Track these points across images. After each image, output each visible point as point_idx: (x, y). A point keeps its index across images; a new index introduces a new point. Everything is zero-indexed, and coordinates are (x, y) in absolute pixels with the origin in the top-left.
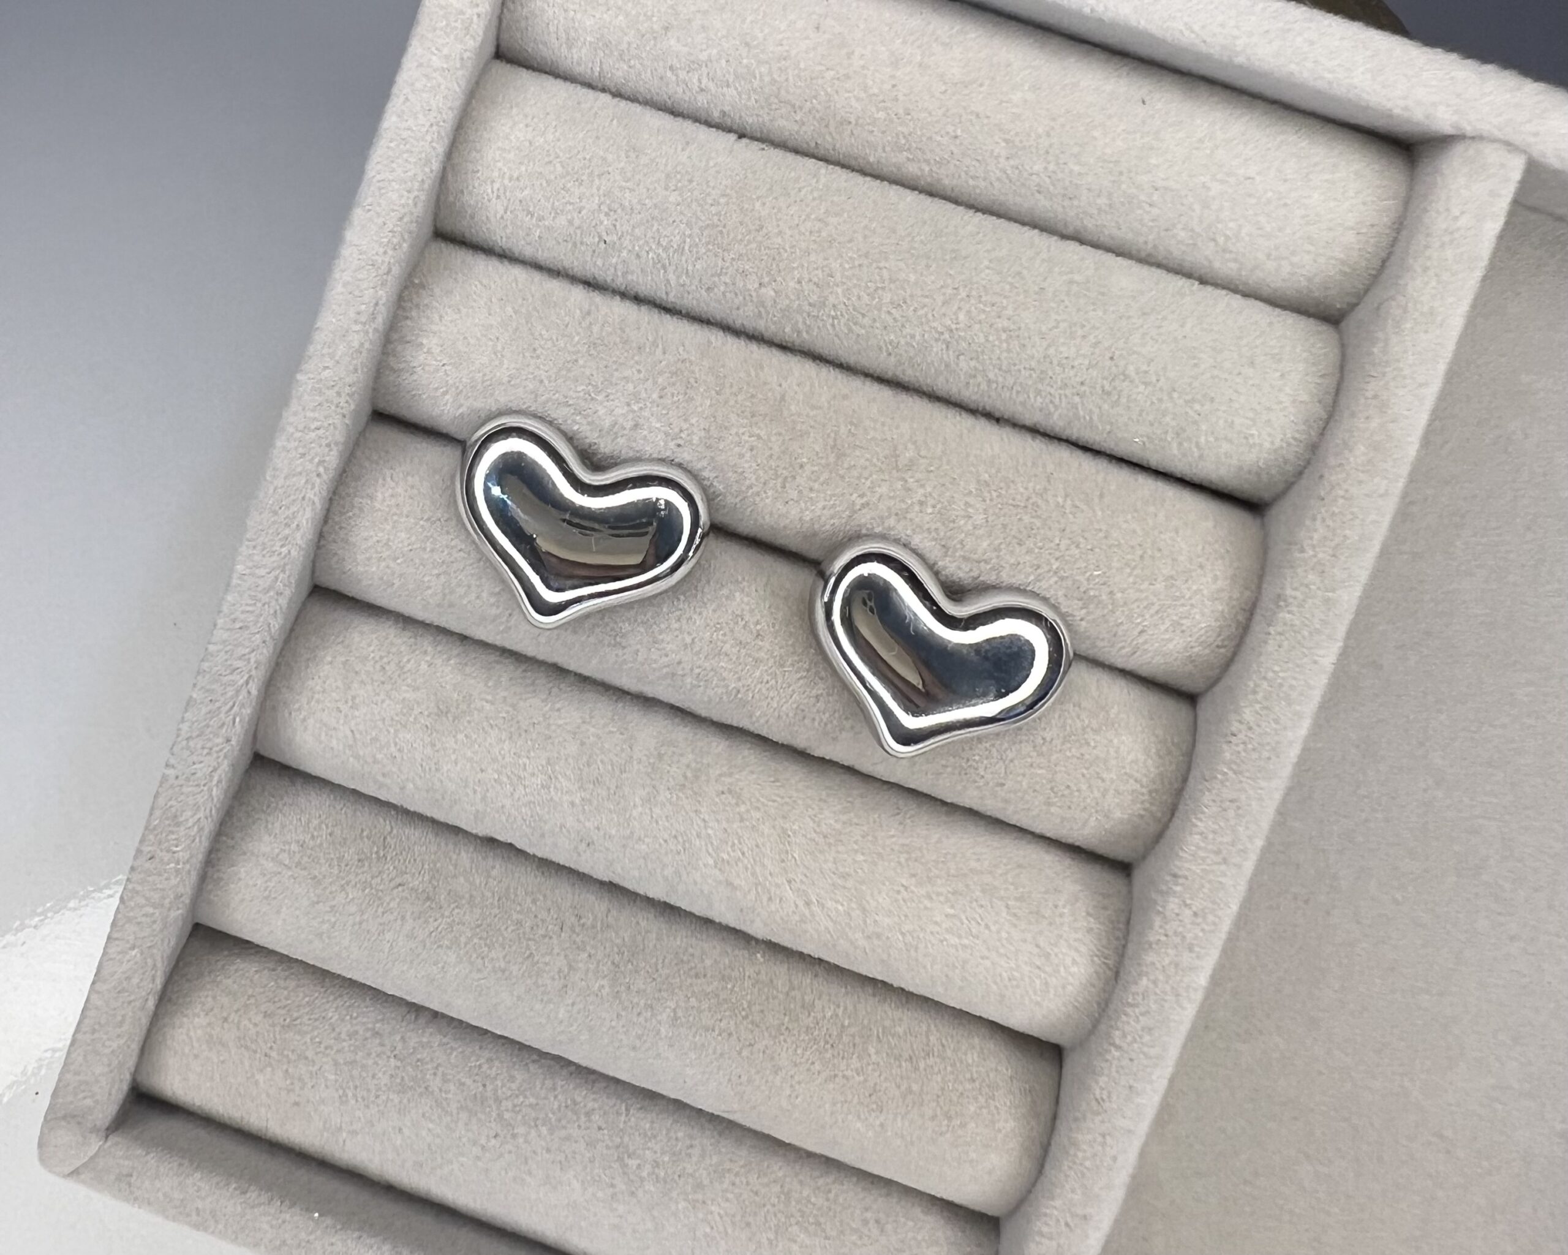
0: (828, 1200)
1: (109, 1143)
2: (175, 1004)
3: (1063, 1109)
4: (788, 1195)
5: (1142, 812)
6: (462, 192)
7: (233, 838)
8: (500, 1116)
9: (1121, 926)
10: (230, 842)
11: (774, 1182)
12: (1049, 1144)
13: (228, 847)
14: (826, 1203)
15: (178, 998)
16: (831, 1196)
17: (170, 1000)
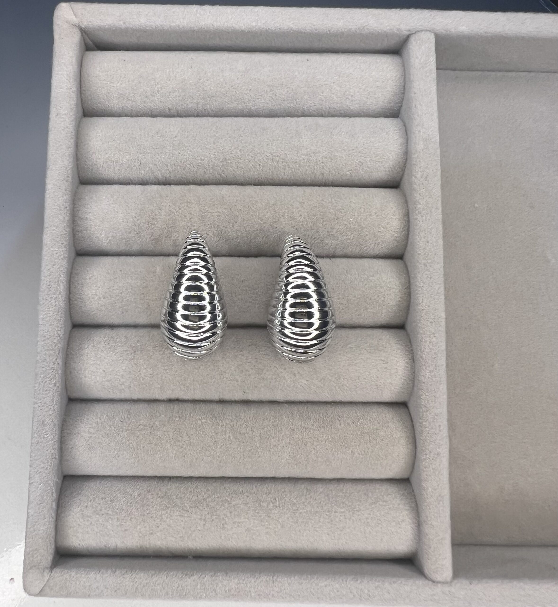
0: (343, 493)
1: (53, 573)
2: (65, 507)
3: (415, 421)
4: (328, 495)
5: (400, 299)
6: (86, 161)
7: (69, 430)
8: (208, 505)
9: (409, 344)
10: (69, 432)
11: (321, 493)
12: (415, 436)
13: (68, 434)
14: (343, 495)
15: (65, 504)
16: (344, 491)
17: (62, 506)
